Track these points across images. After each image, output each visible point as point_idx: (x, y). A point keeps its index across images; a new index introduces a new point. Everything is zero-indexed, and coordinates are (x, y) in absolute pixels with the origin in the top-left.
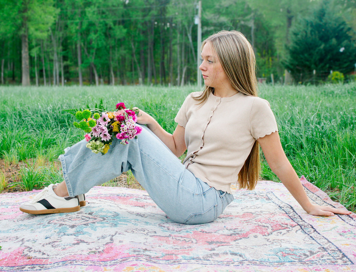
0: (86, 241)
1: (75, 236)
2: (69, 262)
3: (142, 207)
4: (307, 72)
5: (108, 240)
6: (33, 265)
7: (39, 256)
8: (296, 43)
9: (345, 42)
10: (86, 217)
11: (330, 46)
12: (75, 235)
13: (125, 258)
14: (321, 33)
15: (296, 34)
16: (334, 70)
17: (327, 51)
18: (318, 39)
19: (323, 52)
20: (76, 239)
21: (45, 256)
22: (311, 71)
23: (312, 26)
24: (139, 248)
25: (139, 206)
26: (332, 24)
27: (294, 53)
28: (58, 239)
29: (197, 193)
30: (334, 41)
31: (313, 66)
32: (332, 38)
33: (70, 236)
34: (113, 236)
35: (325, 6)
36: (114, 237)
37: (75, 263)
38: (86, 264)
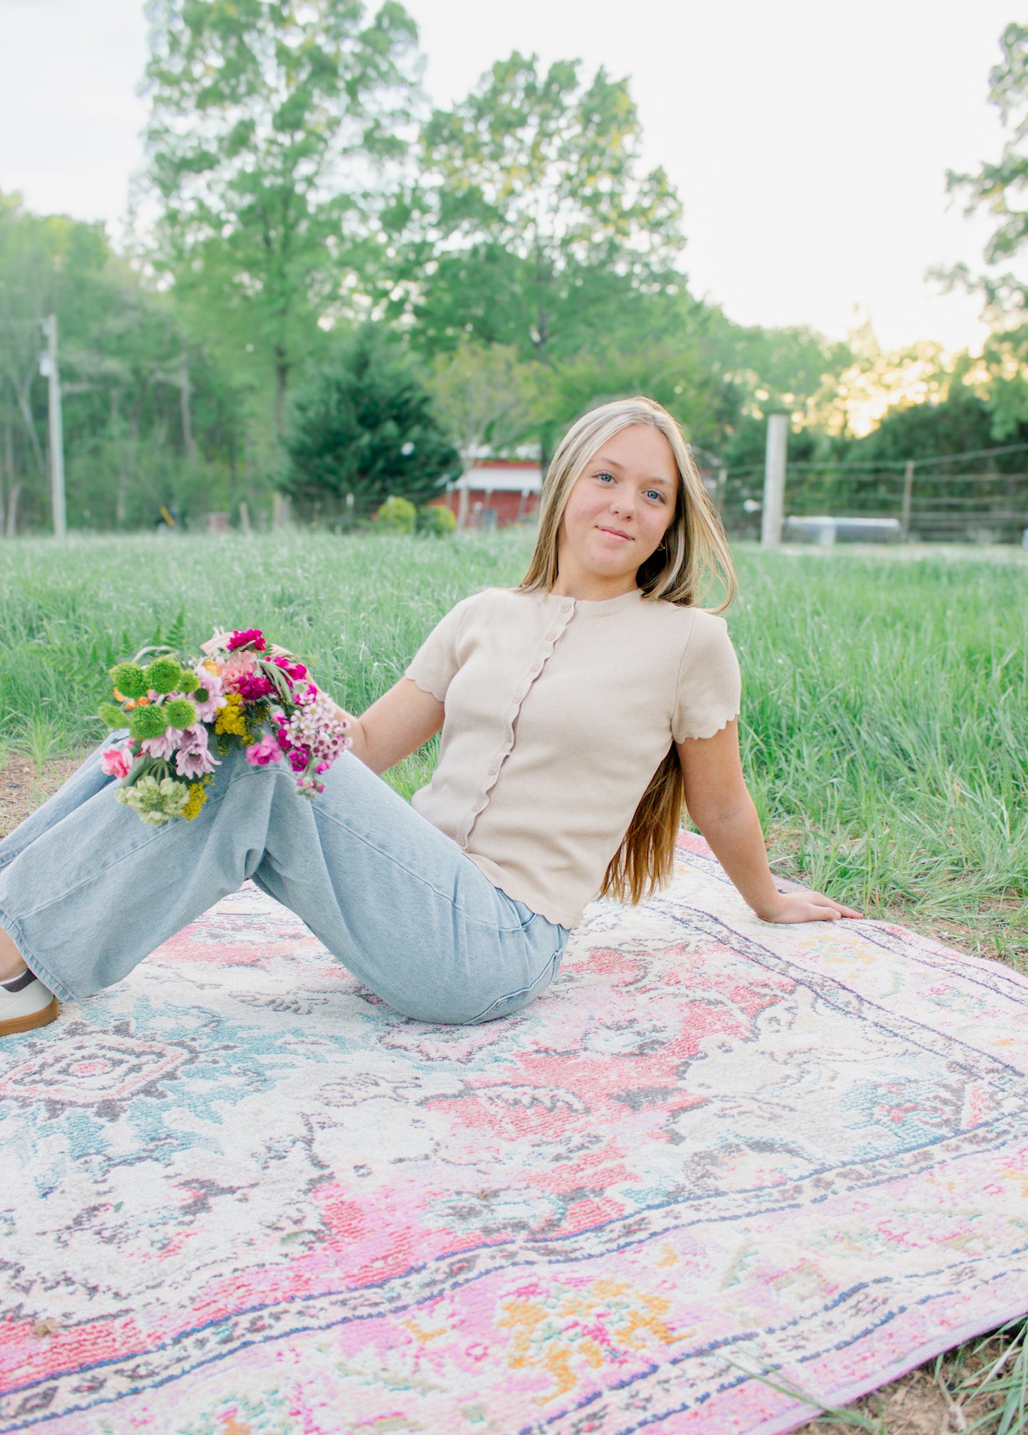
0: (226, 1185)
1: (157, 1160)
2: (245, 1321)
3: (254, 963)
4: (330, 500)
5: (302, 1164)
6: (84, 1368)
7: (84, 1308)
8: (305, 430)
9: (416, 431)
10: (118, 1050)
11: (383, 439)
12: (155, 1155)
13: (454, 1254)
14: (361, 410)
15: (302, 408)
16: (397, 495)
17: (378, 451)
18: (353, 422)
19: (368, 453)
20: (175, 1181)
21: (105, 1304)
22: (339, 496)
23: (339, 389)
24: (458, 1193)
25: (245, 965)
26: (387, 389)
27: (300, 454)
28: (98, 1193)
29: (508, 925)
30: (390, 428)
31: (344, 486)
32: (386, 420)
33: (138, 1164)
34: (309, 1142)
35: (368, 346)
36: (316, 1148)
37: (279, 1328)
38: (323, 1324)
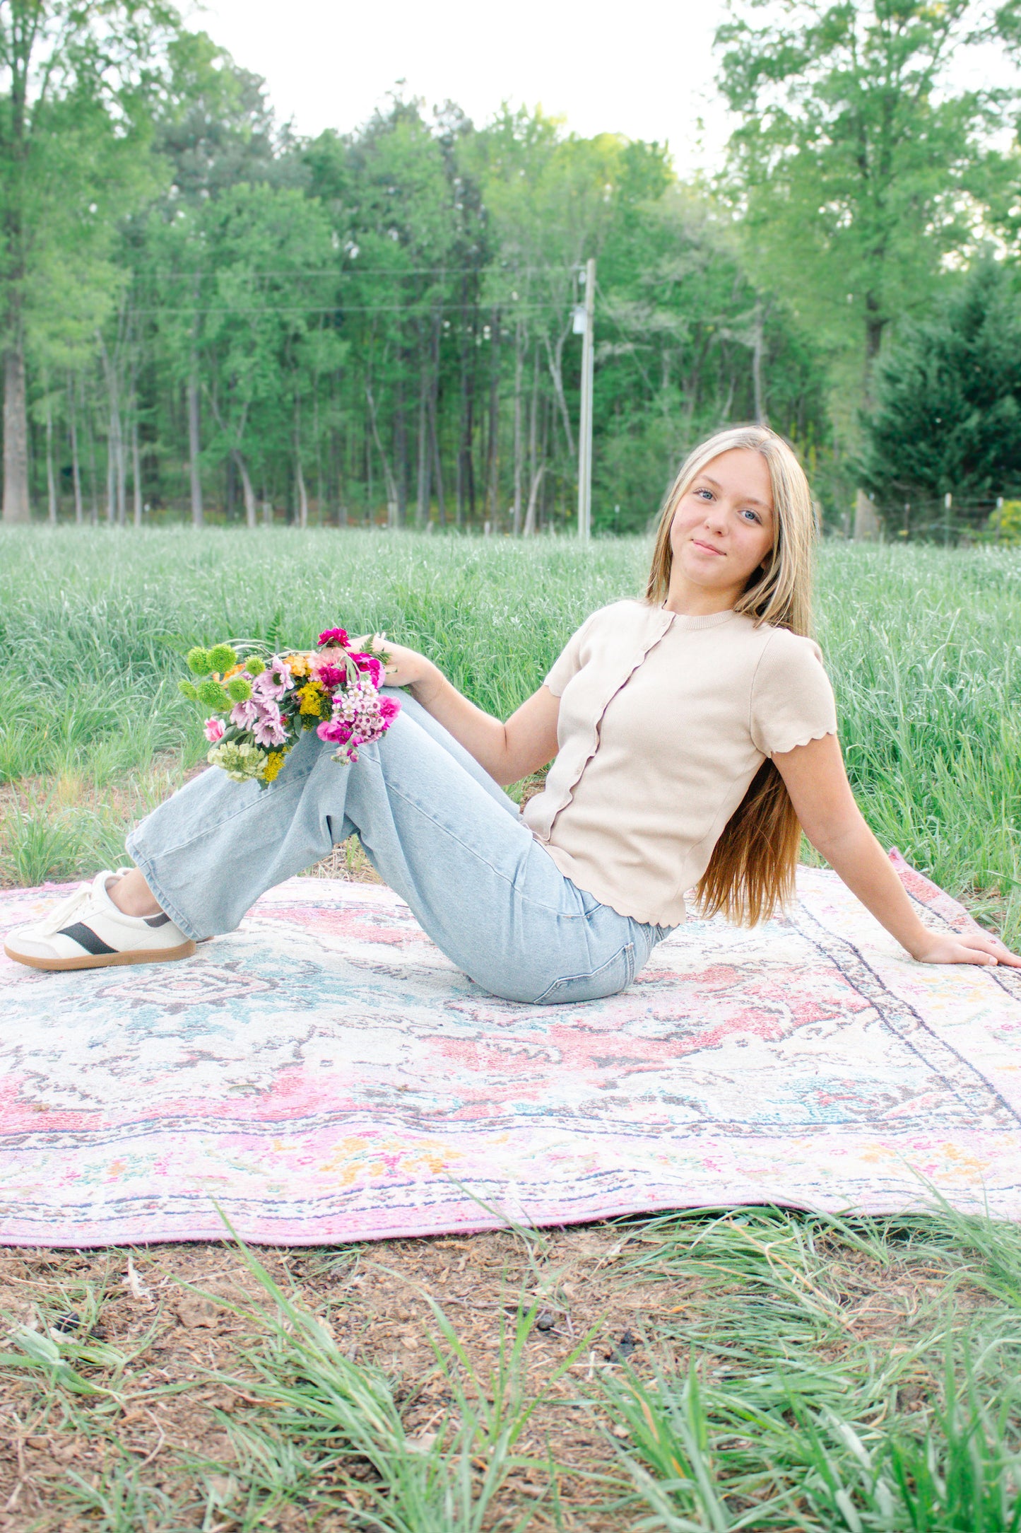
0: (217, 1057)
1: (184, 1038)
2: (166, 1121)
3: (394, 943)
4: (924, 501)
5: (285, 1054)
6: (51, 1130)
7: (72, 1102)
8: (894, 406)
10: (216, 978)
11: (999, 421)
12: (184, 1035)
13: (341, 1111)
14: (972, 379)
15: (892, 379)
16: (1008, 497)
17: (989, 436)
18: (960, 397)
19: (977, 438)
20: (185, 1050)
21: (90, 1104)
22: (937, 496)
23: (942, 355)
24: (383, 1085)
25: (384, 942)
26: (1006, 352)
27: (886, 438)
28: (128, 1051)
29: (570, 912)
31: (943, 481)
32: (1003, 396)
33: (168, 1038)
34: (301, 1042)
35: (984, 295)
36: (304, 1047)
37: (185, 1127)
38: (217, 1131)
